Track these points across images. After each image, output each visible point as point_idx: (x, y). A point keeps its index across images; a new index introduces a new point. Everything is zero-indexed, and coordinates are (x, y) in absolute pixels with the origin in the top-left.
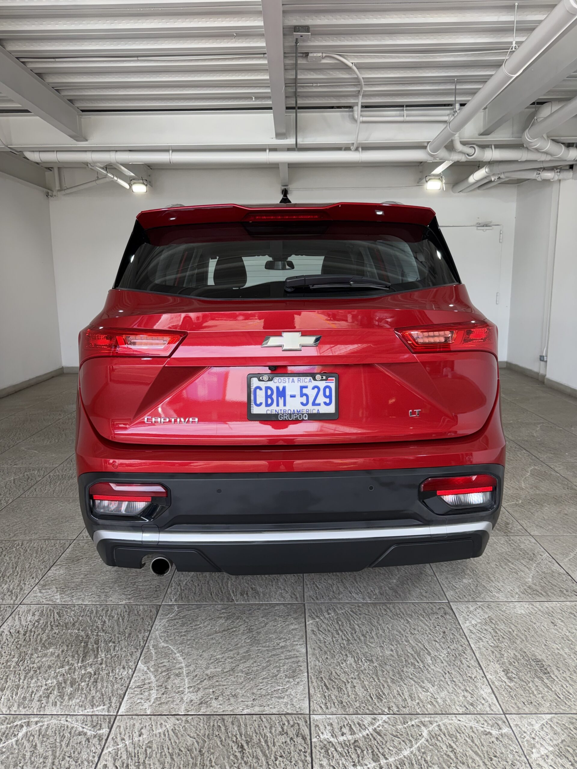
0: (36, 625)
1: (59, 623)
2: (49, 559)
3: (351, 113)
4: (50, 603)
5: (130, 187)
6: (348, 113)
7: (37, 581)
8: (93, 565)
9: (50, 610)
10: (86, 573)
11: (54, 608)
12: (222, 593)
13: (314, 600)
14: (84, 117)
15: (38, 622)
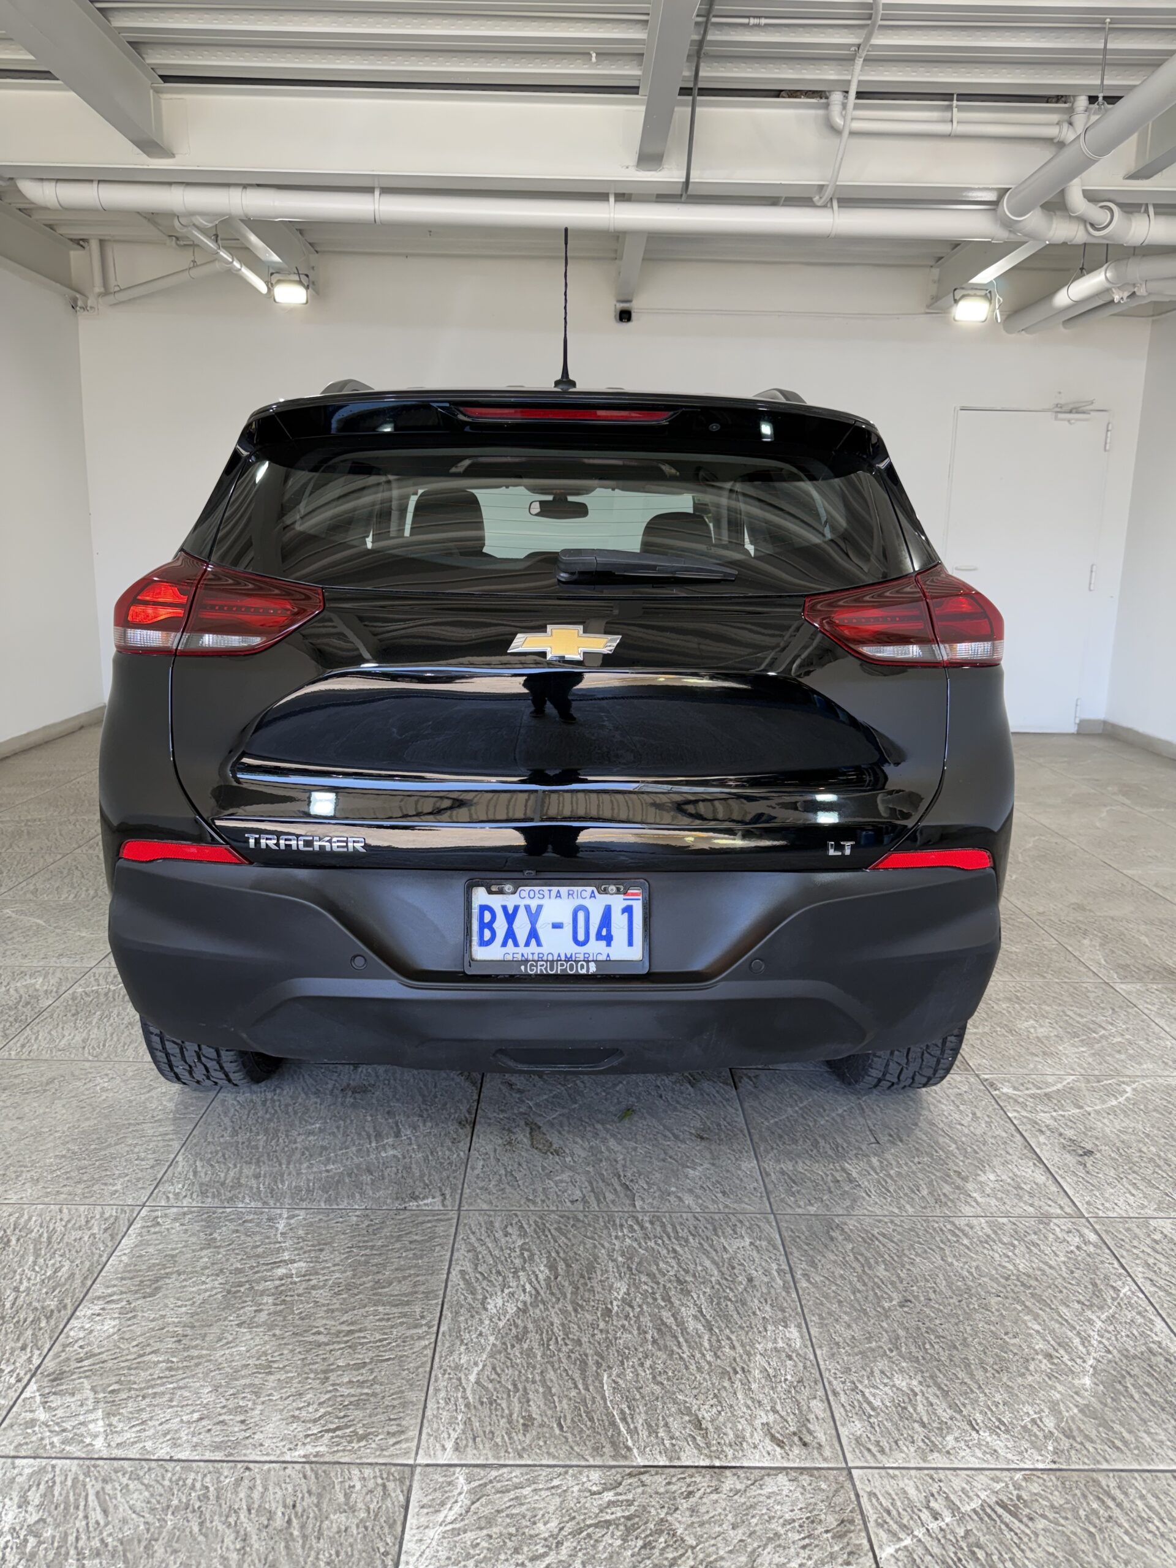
0: (29, 1546)
1: (102, 1541)
2: (73, 1275)
3: (821, 112)
4: (73, 1449)
5: (270, 286)
6: (812, 112)
7: (36, 1361)
8: (199, 1299)
9: (75, 1480)
10: (179, 1330)
11: (87, 1474)
12: (591, 1420)
13: (874, 1456)
14: (169, 96)
15: (37, 1535)
